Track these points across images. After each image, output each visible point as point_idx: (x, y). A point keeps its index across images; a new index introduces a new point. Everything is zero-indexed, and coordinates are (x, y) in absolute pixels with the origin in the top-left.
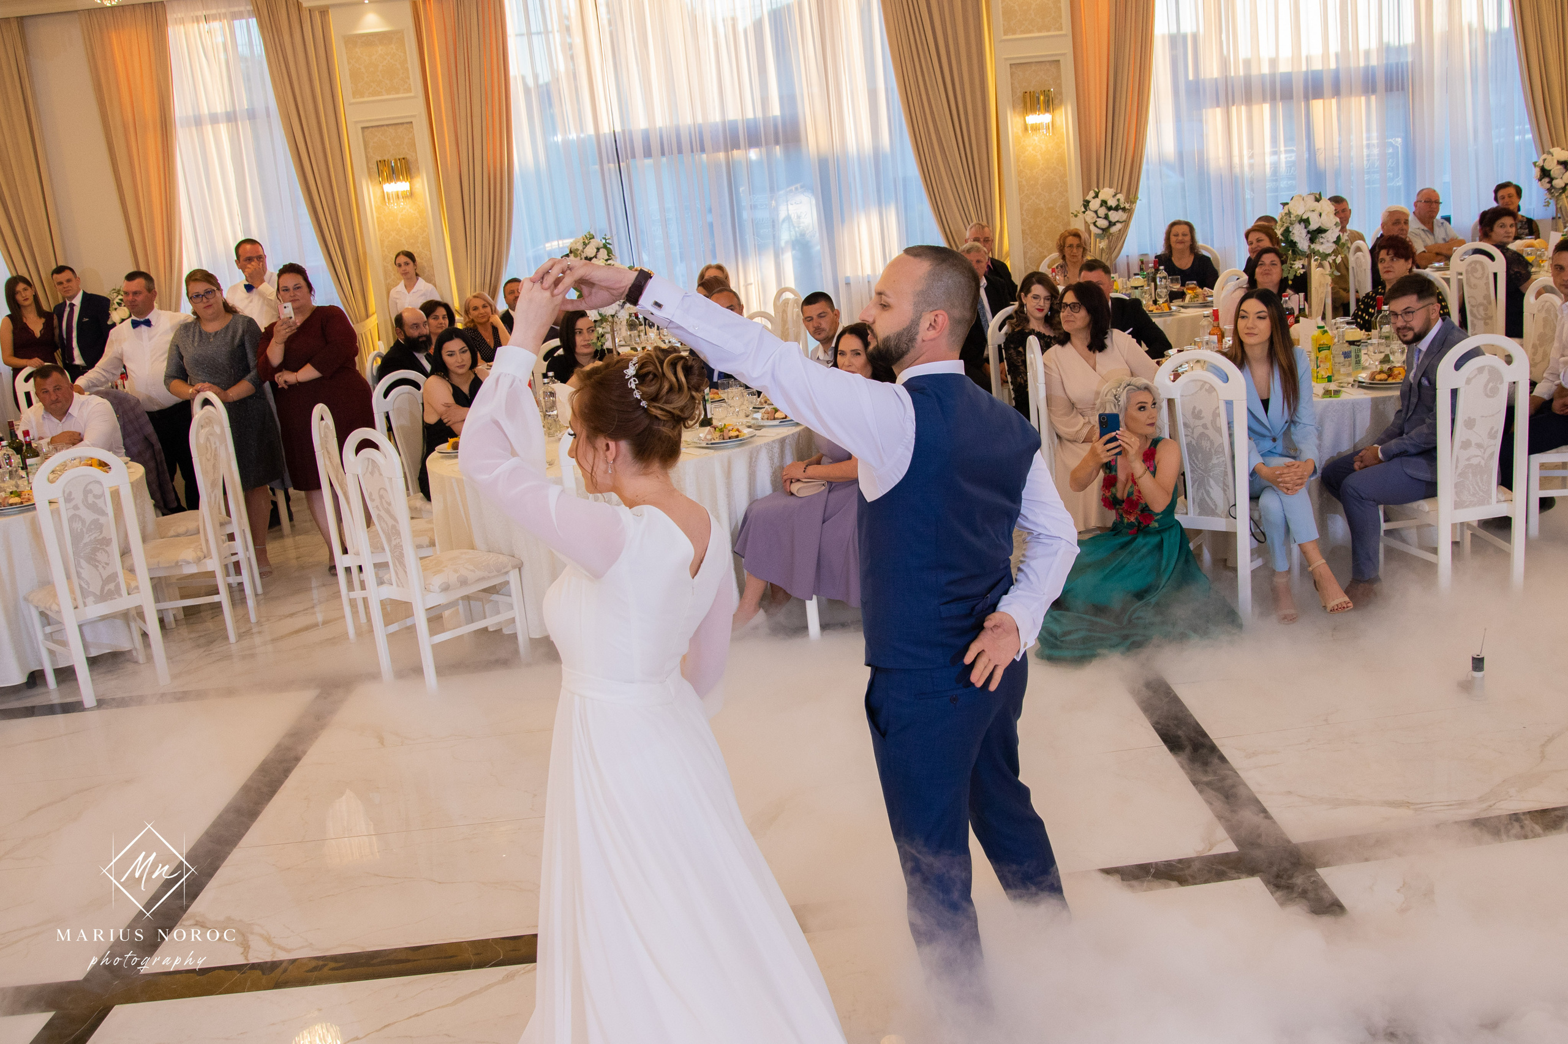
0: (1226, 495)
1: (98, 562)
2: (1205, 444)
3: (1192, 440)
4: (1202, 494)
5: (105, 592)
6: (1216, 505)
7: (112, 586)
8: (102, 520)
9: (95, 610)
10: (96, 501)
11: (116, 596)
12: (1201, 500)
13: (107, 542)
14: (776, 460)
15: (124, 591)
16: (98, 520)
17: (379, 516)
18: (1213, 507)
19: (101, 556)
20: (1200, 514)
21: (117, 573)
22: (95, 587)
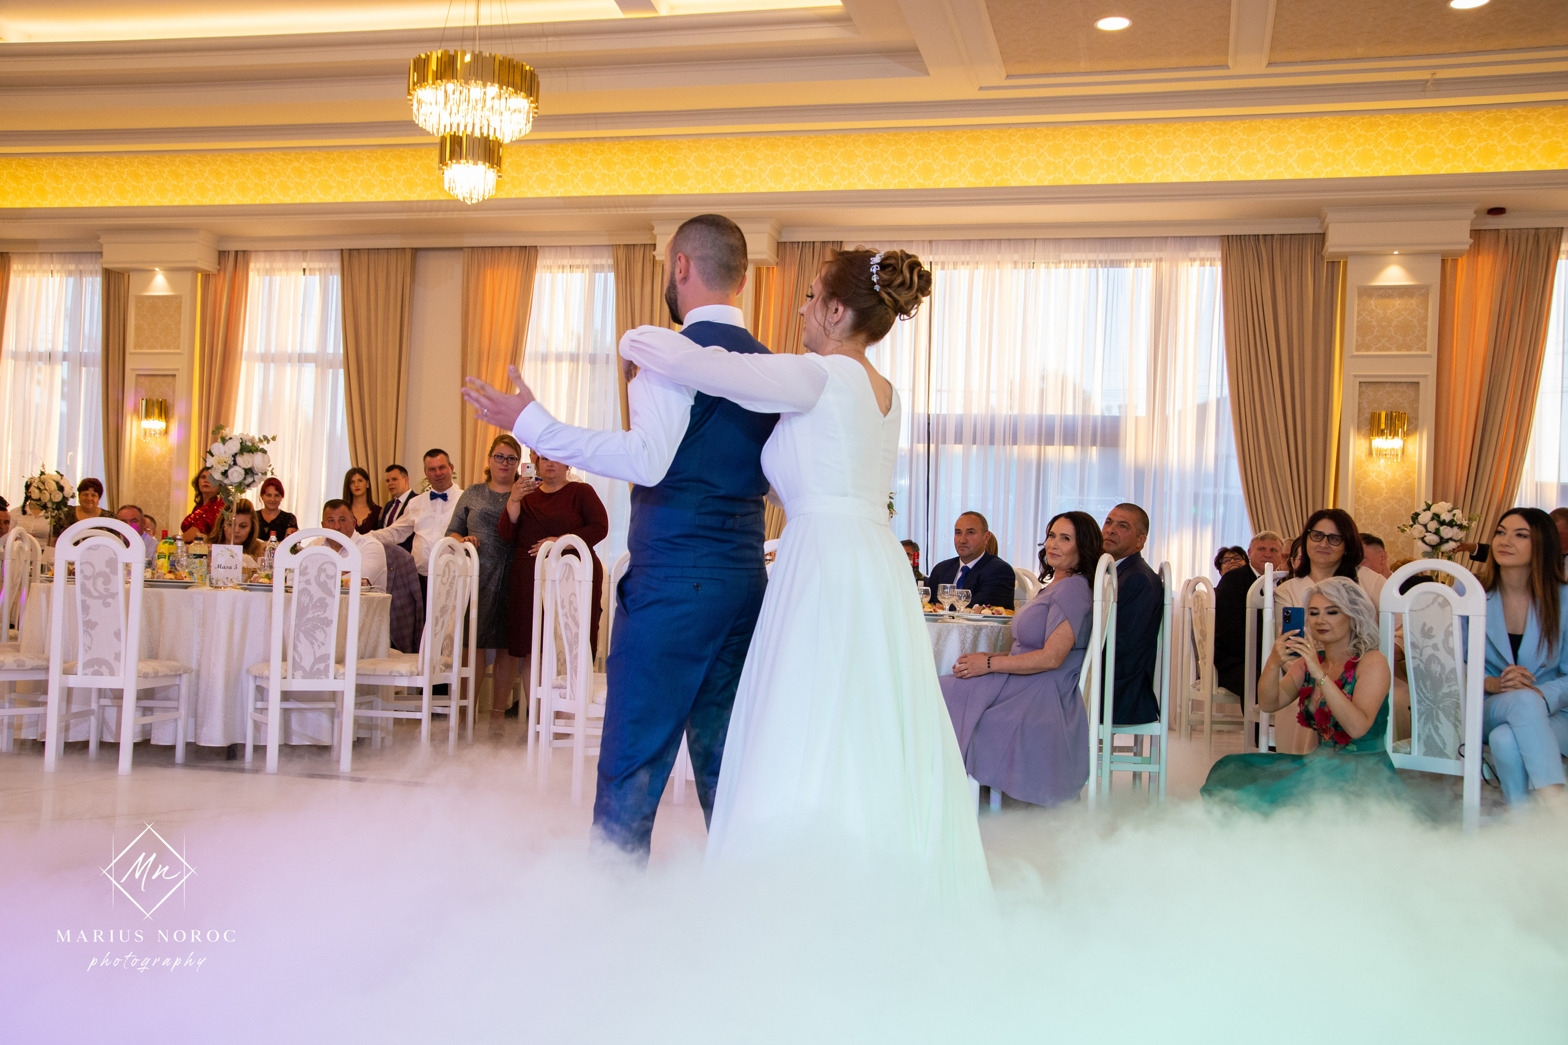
0: (1457, 731)
1: (316, 640)
2: (1435, 668)
3: (1420, 663)
4: (1430, 729)
5: (314, 670)
6: (1444, 744)
7: (322, 666)
8: (328, 600)
9: (299, 684)
10: (328, 581)
11: (323, 677)
12: (1428, 737)
13: (328, 623)
14: (968, 645)
15: (331, 674)
16: (325, 599)
17: (566, 624)
18: (1442, 746)
19: (319, 635)
20: (1425, 754)
21: (329, 655)
22: (307, 663)
